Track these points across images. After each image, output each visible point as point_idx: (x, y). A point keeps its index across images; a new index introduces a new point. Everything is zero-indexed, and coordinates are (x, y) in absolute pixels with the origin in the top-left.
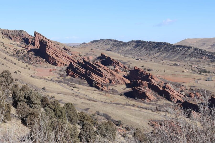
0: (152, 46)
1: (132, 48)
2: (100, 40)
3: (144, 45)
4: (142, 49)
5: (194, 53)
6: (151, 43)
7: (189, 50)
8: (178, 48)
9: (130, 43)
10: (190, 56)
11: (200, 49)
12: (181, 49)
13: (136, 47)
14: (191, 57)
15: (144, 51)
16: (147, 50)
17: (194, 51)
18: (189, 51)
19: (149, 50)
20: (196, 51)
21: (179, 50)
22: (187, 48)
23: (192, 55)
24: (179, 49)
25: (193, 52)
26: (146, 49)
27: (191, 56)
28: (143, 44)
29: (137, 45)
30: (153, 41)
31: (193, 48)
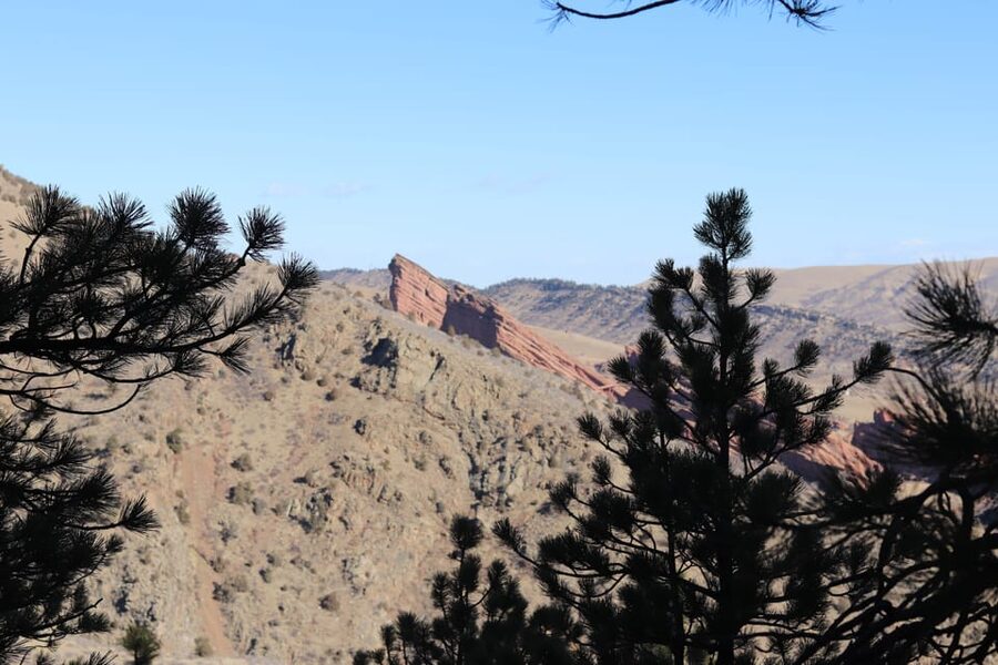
0: (626, 306)
1: (527, 311)
2: (342, 271)
3: (589, 301)
4: (582, 319)
5: (840, 343)
6: (617, 294)
7: (817, 329)
8: (759, 317)
9: (507, 292)
10: (828, 355)
11: (866, 327)
12: (778, 322)
13: (547, 309)
14: (833, 360)
15: (591, 326)
16: (606, 324)
17: (840, 335)
18: (815, 332)
19: (615, 323)
20: (846, 331)
21: (768, 326)
22: (803, 320)
23: (832, 349)
24: (766, 323)
25: (834, 338)
26: (600, 318)
27: (832, 356)
28: (581, 294)
29: (549, 299)
30: (625, 285)
31: (831, 318)
